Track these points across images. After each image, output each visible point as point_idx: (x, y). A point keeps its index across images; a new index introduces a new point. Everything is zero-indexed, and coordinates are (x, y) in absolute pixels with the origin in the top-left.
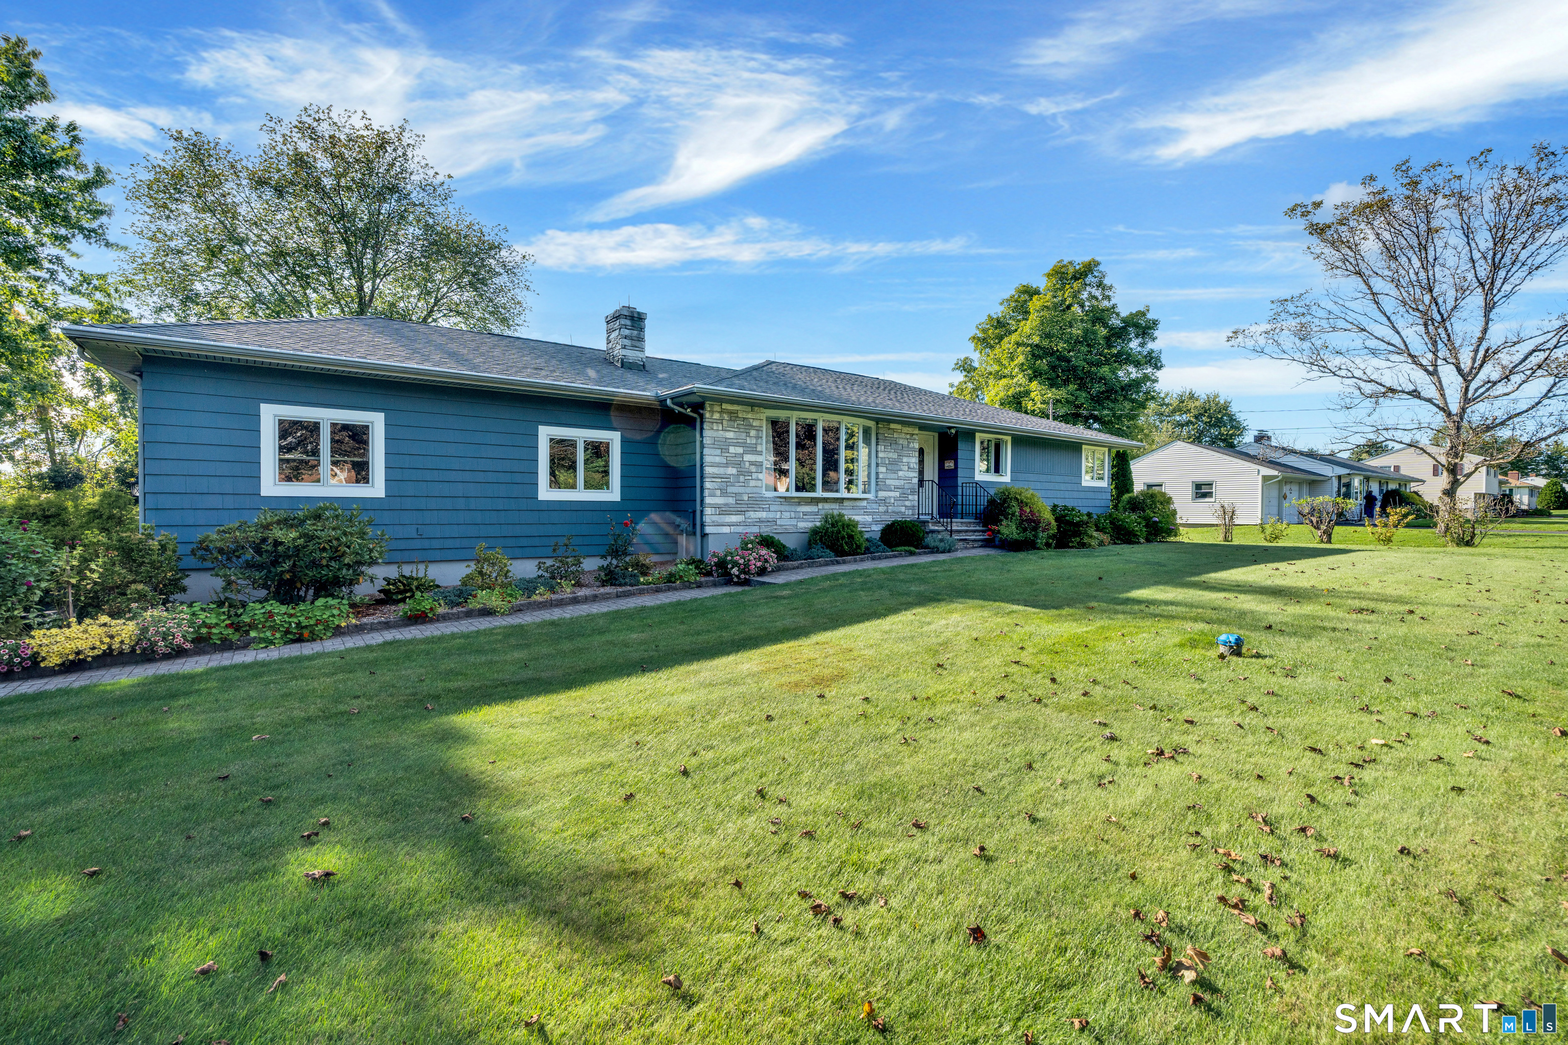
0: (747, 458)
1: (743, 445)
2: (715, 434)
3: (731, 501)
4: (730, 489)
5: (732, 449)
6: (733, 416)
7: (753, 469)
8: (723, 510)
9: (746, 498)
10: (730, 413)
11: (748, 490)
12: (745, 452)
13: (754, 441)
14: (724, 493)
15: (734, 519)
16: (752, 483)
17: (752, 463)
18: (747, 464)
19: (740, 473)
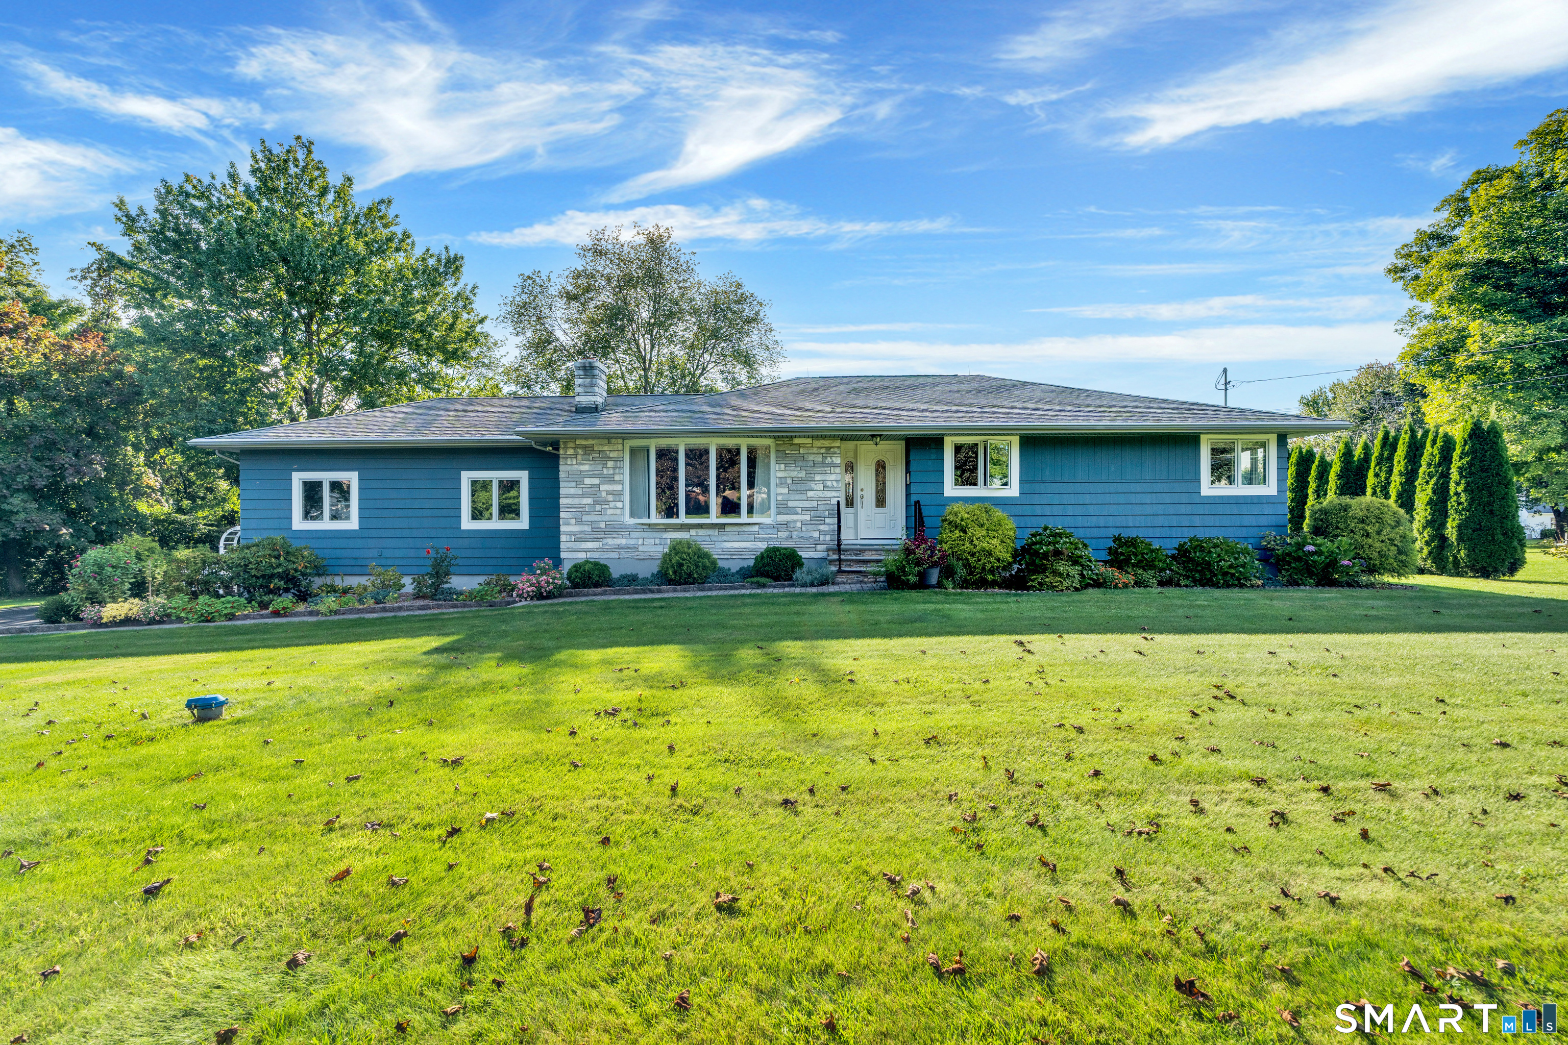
0: (604, 487)
1: (600, 476)
2: (569, 468)
3: (587, 528)
4: (585, 518)
5: (587, 481)
6: (588, 449)
7: (610, 498)
8: (579, 537)
9: (603, 525)
10: (585, 447)
11: (606, 518)
12: (601, 483)
13: (611, 472)
14: (579, 522)
15: (590, 545)
16: (610, 512)
17: (608, 493)
18: (604, 494)
19: (596, 503)
